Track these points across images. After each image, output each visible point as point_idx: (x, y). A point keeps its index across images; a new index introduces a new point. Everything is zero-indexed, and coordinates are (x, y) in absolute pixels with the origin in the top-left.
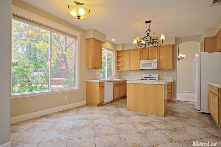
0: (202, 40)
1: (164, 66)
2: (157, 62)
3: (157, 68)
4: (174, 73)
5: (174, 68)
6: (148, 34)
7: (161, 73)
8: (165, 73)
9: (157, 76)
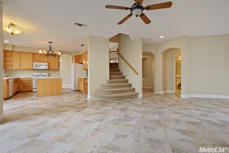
0: (74, 55)
1: (53, 68)
2: (47, 64)
3: (47, 69)
4: (58, 72)
5: (58, 69)
6: (51, 49)
7: (49, 72)
8: (53, 72)
9: (47, 74)
